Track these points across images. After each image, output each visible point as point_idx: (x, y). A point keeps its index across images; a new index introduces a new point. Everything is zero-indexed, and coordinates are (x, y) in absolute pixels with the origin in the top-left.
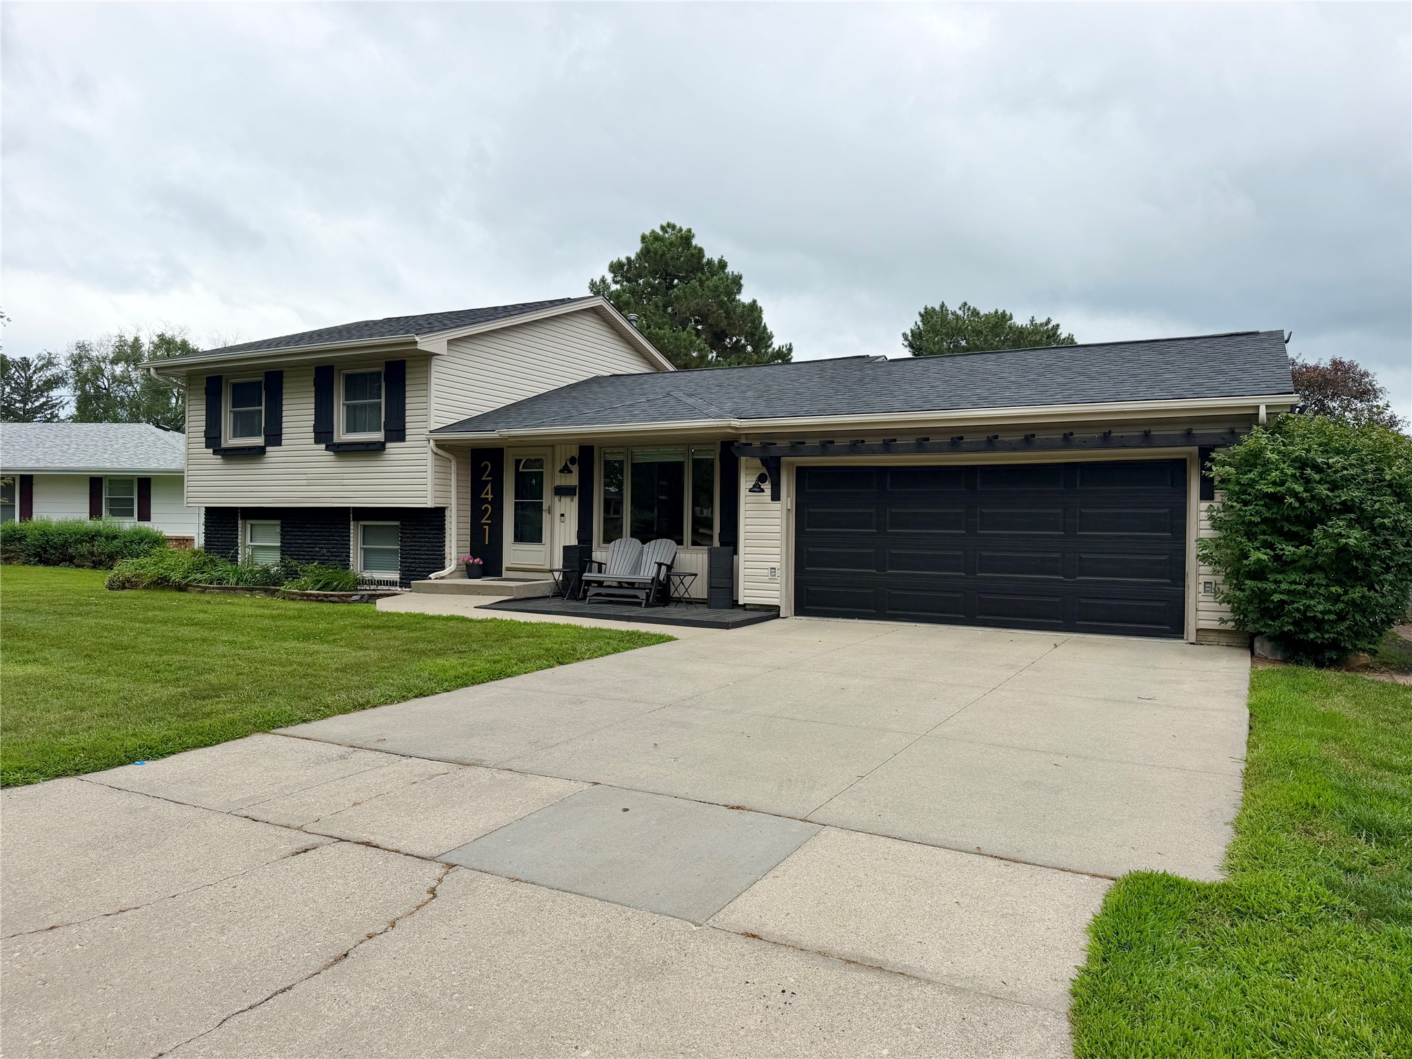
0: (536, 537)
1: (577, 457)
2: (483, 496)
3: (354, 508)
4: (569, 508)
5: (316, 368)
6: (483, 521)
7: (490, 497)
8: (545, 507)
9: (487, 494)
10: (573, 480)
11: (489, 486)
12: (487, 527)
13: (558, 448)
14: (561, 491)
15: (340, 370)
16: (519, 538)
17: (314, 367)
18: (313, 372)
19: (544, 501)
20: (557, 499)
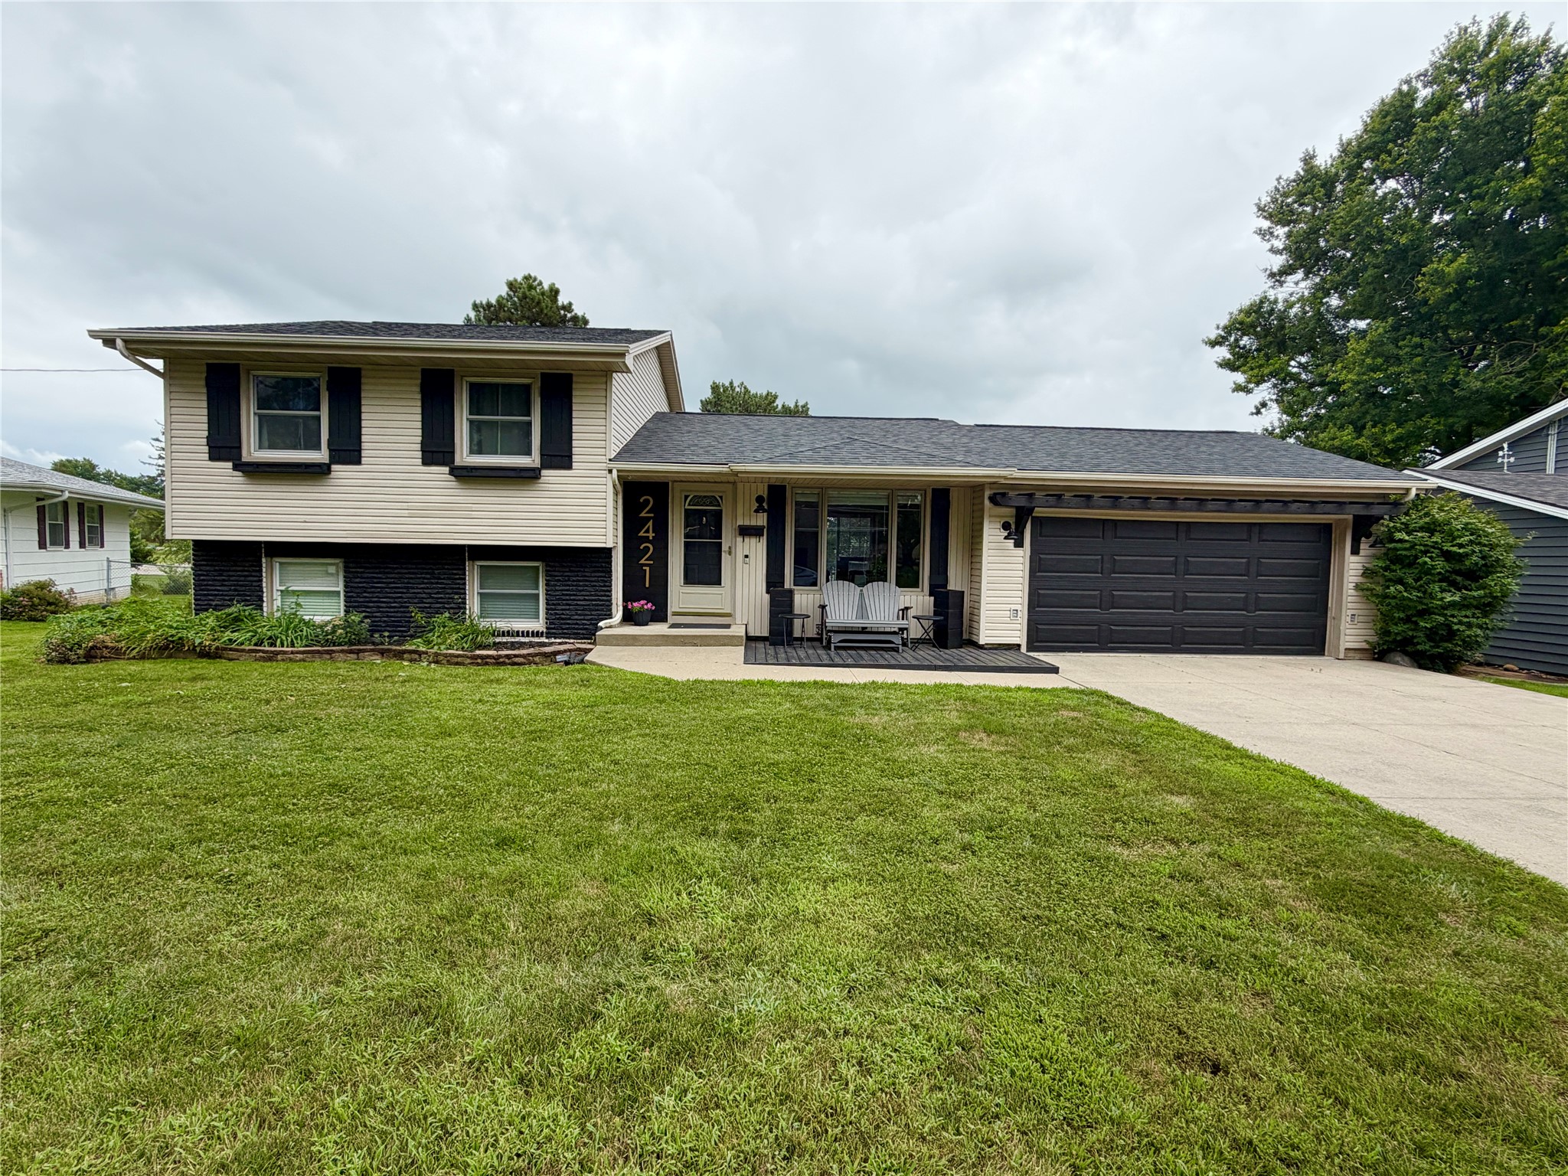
0: (713, 578)
1: (765, 496)
2: (641, 534)
3: (469, 546)
4: (757, 550)
5: (423, 370)
6: (642, 561)
7: (651, 535)
8: (725, 548)
9: (647, 531)
10: (761, 520)
11: (650, 523)
12: (647, 569)
13: (740, 486)
14: (746, 532)
15: (462, 377)
16: (690, 579)
17: (419, 369)
18: (419, 375)
19: (723, 541)
20: (739, 539)
